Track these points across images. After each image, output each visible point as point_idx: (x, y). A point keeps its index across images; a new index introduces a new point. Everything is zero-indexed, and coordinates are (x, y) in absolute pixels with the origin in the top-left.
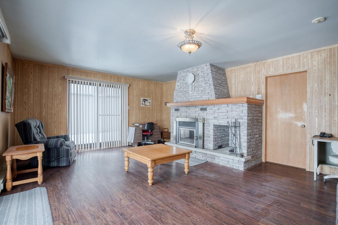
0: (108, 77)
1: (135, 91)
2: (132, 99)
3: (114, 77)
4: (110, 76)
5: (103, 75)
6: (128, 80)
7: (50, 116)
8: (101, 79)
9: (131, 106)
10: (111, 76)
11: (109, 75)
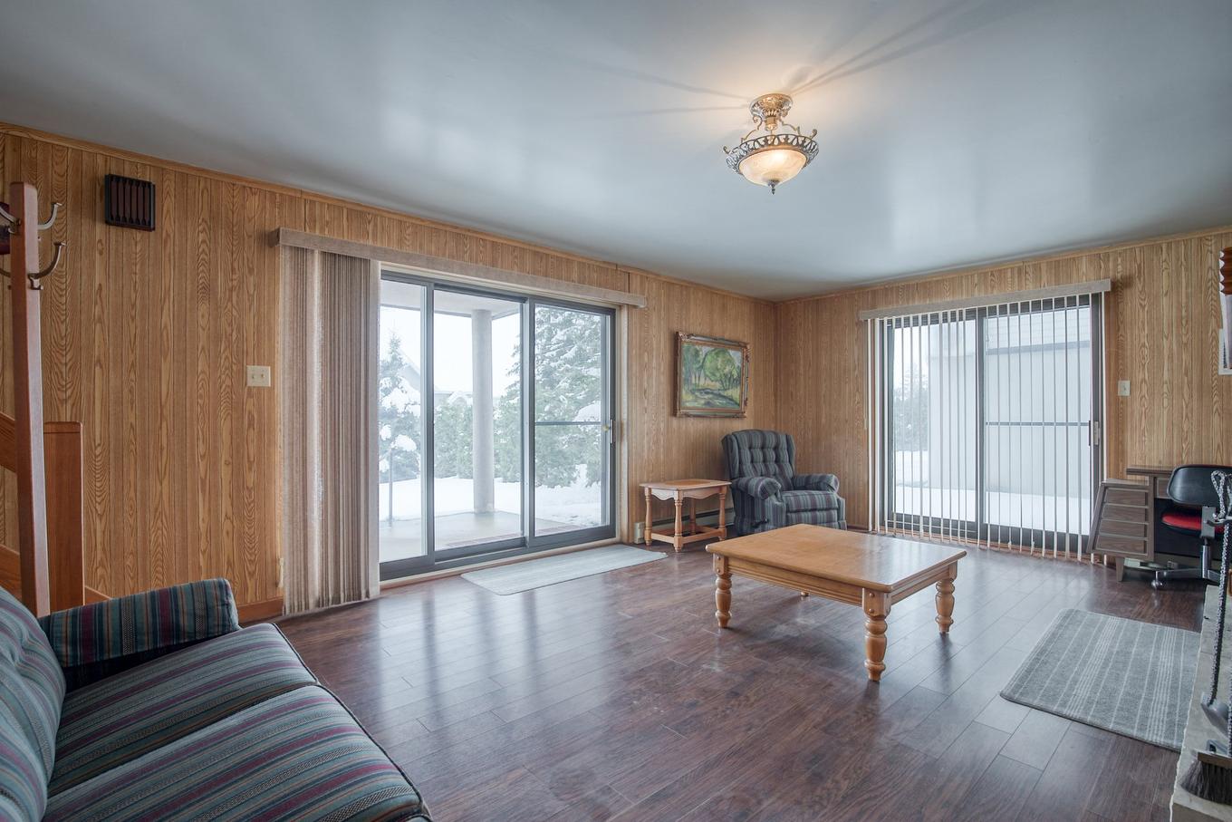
0: (1009, 275)
1: (1165, 301)
2: (1144, 345)
3: (1037, 268)
4: (1016, 271)
5: (986, 274)
6: (1116, 260)
7: (835, 424)
8: (979, 291)
9: (1144, 380)
10: (1020, 270)
11: (1012, 269)
